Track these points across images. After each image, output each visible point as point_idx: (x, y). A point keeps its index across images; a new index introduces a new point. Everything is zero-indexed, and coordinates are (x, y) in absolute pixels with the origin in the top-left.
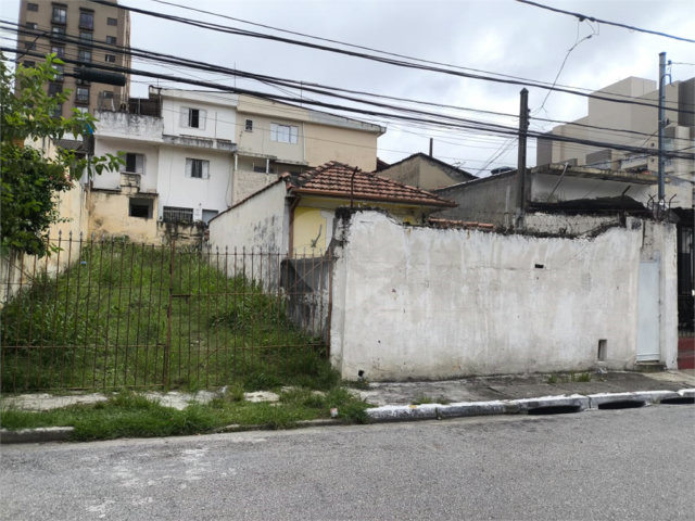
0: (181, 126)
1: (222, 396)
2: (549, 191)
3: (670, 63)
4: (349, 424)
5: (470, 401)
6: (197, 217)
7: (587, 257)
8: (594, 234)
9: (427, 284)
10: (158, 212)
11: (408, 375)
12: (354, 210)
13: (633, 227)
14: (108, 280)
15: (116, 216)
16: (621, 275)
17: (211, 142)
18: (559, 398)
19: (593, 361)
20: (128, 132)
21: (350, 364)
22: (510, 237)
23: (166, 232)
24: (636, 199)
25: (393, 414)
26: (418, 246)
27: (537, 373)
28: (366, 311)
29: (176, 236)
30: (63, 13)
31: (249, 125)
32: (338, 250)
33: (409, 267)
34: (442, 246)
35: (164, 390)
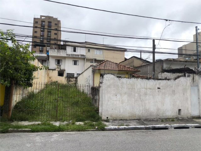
0: (71, 52)
1: (70, 123)
2: (169, 66)
3: (199, 29)
4: (100, 131)
5: (135, 125)
6: (75, 76)
7: (174, 85)
8: (175, 79)
9: (125, 93)
10: (65, 75)
11: (121, 119)
12: (105, 74)
13: (188, 77)
14: (50, 93)
15: (55, 76)
16: (185, 90)
17: (79, 55)
18: (162, 125)
19: (177, 115)
20: (58, 54)
21: (104, 115)
22: (150, 80)
23: (67, 80)
24: (191, 68)
25: (112, 128)
26: (123, 83)
27: (159, 119)
28: (108, 101)
29: (70, 81)
30: (44, 23)
31: (89, 51)
32: (101, 85)
33: (120, 89)
34: (130, 83)
35: (56, 121)
